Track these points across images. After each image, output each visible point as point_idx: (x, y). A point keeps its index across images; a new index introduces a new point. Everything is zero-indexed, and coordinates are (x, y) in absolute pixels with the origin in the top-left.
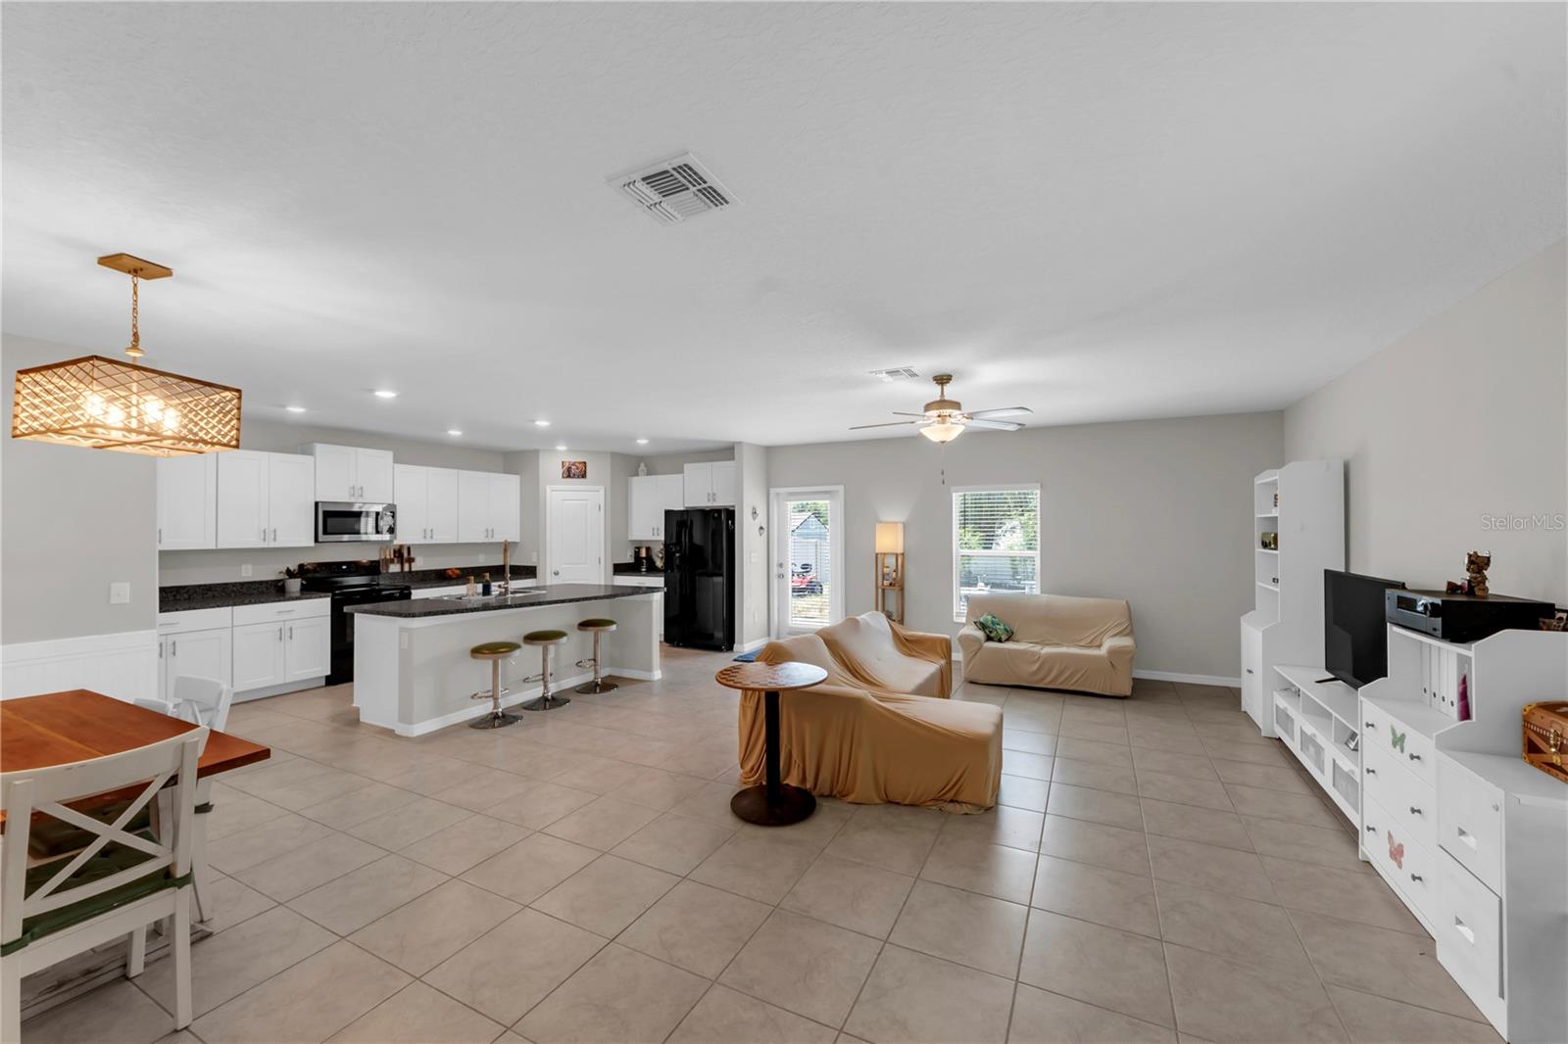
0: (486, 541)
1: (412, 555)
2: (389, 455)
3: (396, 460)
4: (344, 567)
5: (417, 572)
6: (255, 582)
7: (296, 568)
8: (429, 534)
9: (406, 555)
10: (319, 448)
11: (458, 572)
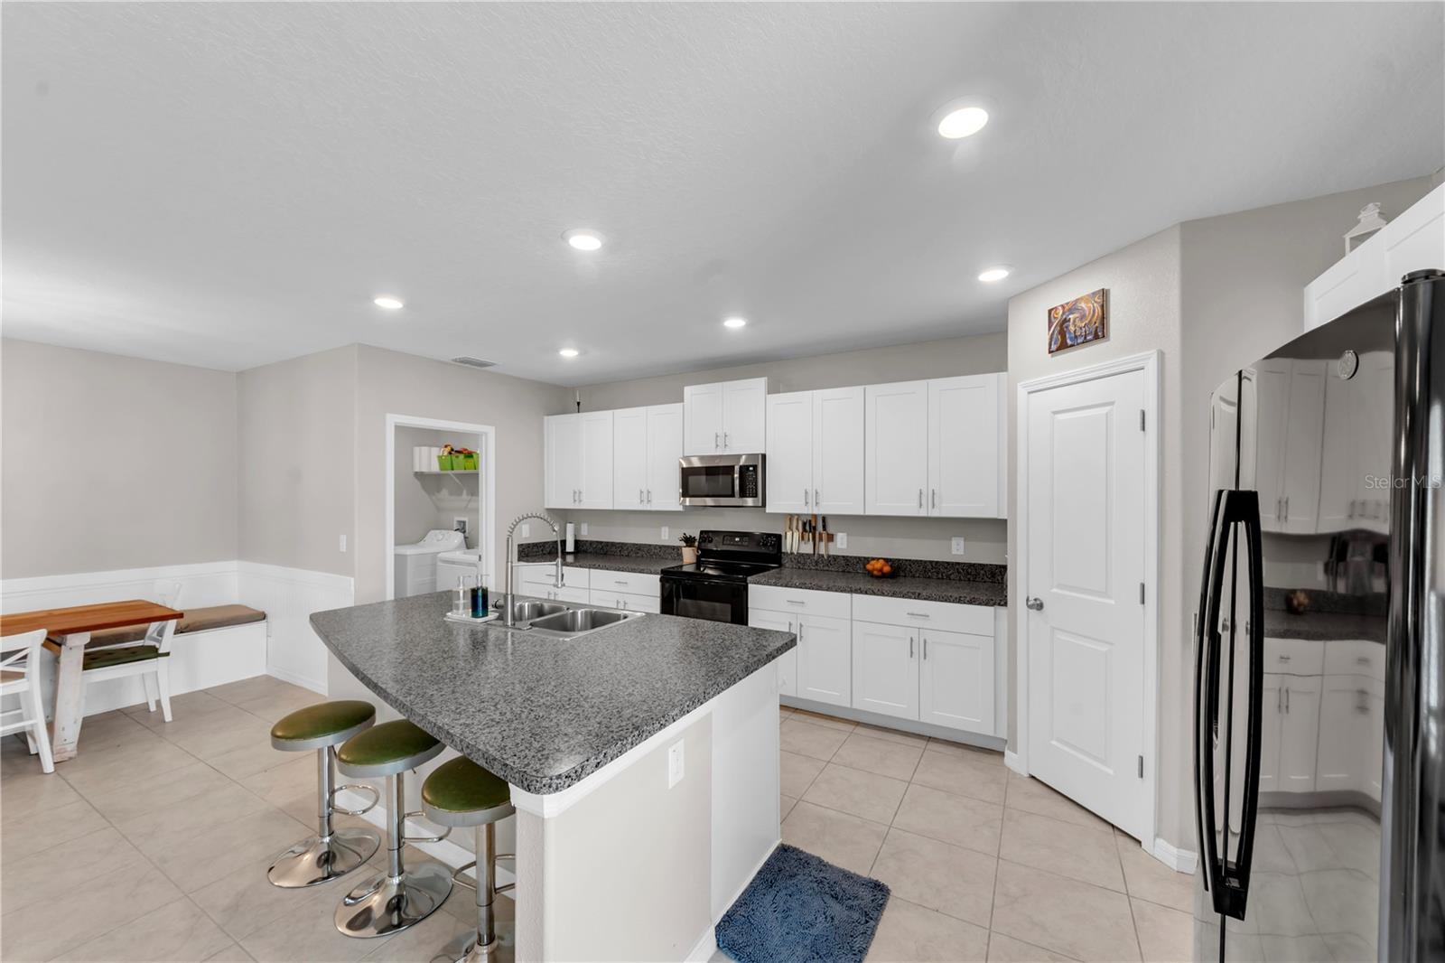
0: (923, 513)
1: (831, 530)
2: (760, 383)
3: (773, 389)
4: (737, 539)
5: (836, 558)
6: (668, 547)
7: (697, 535)
8: (811, 500)
9: (820, 528)
10: (689, 391)
11: (878, 565)
